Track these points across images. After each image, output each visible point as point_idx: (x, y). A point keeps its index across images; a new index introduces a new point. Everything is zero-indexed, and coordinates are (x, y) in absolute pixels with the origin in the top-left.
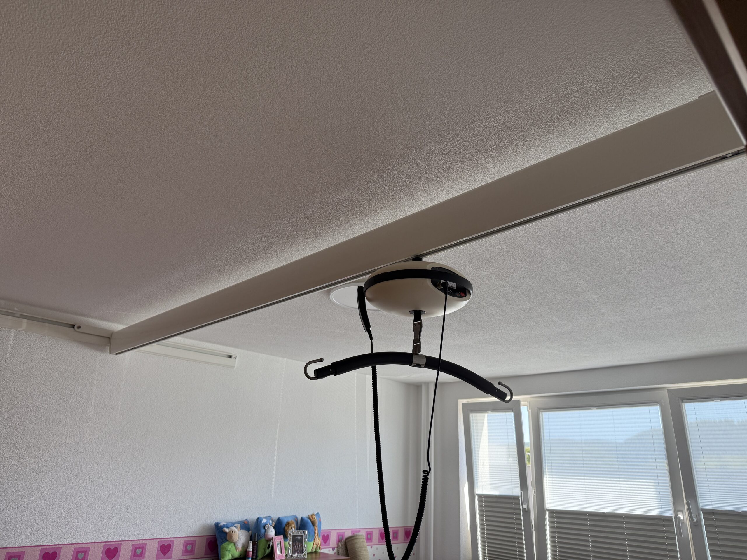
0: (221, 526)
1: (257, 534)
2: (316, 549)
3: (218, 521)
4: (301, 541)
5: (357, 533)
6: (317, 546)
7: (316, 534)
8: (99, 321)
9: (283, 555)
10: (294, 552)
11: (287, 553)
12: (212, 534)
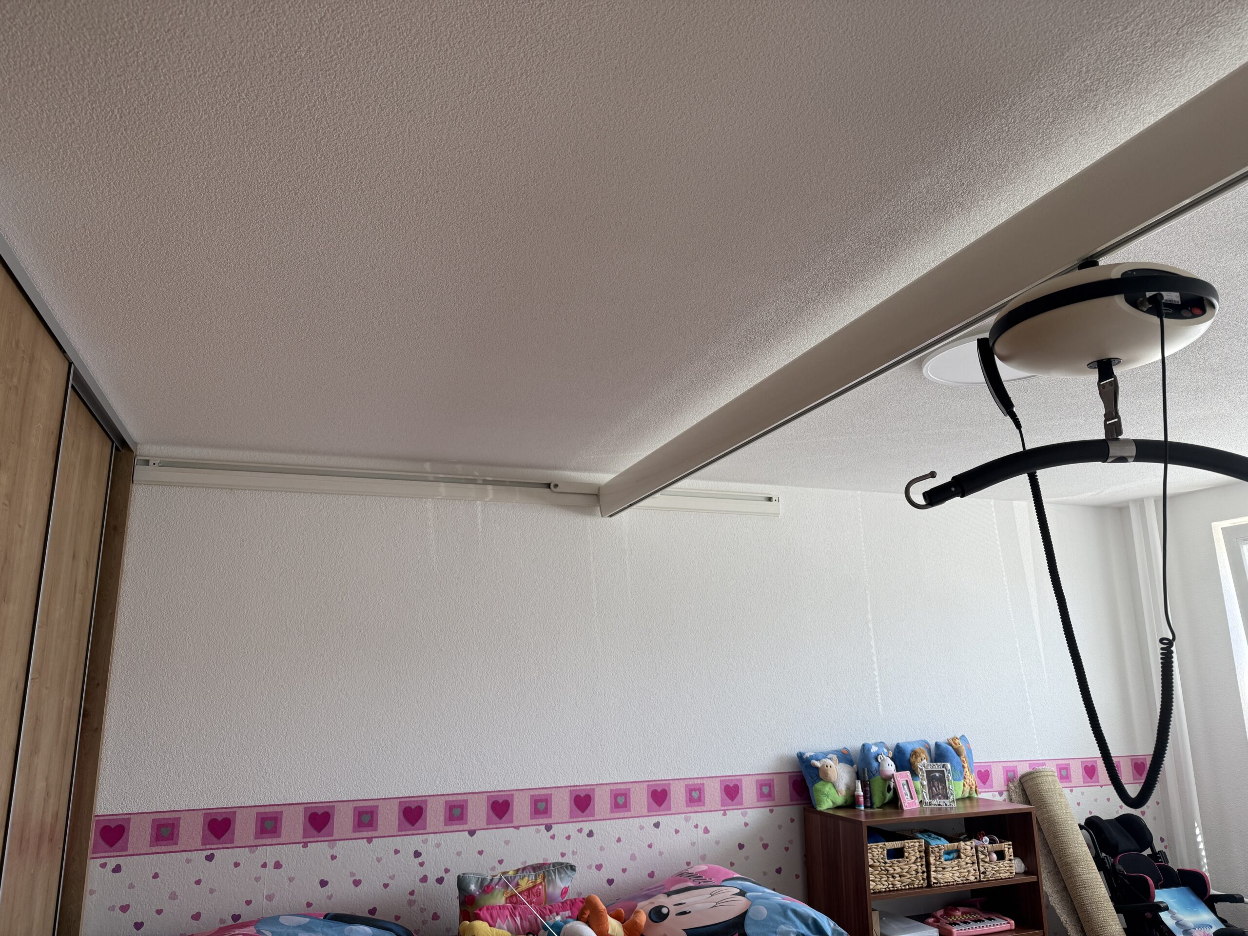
0: (807, 757)
1: (866, 769)
2: (970, 793)
3: (802, 751)
4: (942, 780)
5: (1040, 768)
6: (971, 788)
7: (966, 769)
8: (579, 474)
9: (914, 802)
10: (932, 796)
11: (921, 799)
12: (795, 770)
